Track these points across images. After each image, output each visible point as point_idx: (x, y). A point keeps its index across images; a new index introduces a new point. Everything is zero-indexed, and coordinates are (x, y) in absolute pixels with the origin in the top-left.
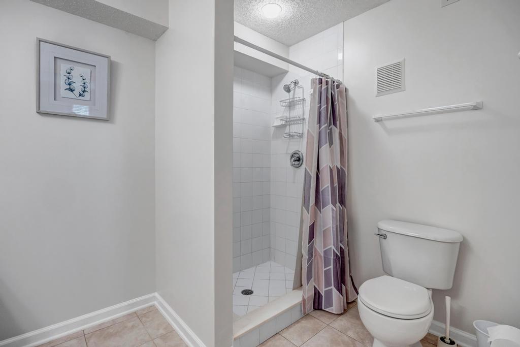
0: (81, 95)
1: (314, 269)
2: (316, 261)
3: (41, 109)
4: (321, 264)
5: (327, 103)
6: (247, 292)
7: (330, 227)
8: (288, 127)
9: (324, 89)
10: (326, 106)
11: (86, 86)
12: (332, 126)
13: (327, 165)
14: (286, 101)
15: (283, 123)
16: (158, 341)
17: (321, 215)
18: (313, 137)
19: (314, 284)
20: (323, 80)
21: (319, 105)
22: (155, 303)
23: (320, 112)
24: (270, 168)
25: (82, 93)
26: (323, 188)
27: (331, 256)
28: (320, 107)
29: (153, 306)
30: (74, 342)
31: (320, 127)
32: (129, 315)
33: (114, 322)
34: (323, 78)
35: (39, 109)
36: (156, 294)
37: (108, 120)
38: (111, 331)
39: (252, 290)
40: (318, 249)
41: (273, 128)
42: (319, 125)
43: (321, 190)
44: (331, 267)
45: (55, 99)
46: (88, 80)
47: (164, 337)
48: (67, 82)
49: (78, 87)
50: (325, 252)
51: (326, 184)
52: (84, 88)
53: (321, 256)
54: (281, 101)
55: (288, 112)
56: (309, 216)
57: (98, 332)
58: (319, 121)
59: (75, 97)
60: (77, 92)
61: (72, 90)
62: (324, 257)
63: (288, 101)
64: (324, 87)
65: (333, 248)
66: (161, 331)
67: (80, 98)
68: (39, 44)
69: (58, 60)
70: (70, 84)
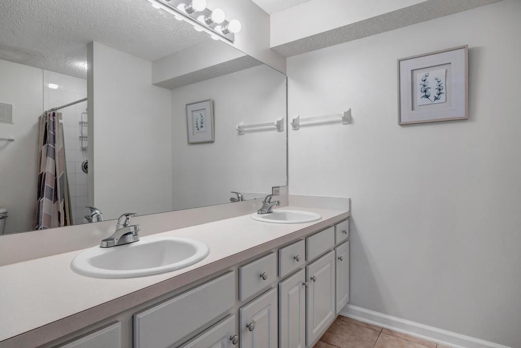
0: (436, 98)
3: (402, 121)
11: (441, 88)
25: (437, 96)
35: (400, 121)
37: (467, 119)
45: (412, 110)
46: (443, 81)
48: (423, 90)
49: (433, 93)
52: (440, 90)
59: (430, 102)
60: (432, 98)
61: (427, 97)
67: (436, 101)
68: (399, 63)
69: (415, 71)
70: (425, 91)
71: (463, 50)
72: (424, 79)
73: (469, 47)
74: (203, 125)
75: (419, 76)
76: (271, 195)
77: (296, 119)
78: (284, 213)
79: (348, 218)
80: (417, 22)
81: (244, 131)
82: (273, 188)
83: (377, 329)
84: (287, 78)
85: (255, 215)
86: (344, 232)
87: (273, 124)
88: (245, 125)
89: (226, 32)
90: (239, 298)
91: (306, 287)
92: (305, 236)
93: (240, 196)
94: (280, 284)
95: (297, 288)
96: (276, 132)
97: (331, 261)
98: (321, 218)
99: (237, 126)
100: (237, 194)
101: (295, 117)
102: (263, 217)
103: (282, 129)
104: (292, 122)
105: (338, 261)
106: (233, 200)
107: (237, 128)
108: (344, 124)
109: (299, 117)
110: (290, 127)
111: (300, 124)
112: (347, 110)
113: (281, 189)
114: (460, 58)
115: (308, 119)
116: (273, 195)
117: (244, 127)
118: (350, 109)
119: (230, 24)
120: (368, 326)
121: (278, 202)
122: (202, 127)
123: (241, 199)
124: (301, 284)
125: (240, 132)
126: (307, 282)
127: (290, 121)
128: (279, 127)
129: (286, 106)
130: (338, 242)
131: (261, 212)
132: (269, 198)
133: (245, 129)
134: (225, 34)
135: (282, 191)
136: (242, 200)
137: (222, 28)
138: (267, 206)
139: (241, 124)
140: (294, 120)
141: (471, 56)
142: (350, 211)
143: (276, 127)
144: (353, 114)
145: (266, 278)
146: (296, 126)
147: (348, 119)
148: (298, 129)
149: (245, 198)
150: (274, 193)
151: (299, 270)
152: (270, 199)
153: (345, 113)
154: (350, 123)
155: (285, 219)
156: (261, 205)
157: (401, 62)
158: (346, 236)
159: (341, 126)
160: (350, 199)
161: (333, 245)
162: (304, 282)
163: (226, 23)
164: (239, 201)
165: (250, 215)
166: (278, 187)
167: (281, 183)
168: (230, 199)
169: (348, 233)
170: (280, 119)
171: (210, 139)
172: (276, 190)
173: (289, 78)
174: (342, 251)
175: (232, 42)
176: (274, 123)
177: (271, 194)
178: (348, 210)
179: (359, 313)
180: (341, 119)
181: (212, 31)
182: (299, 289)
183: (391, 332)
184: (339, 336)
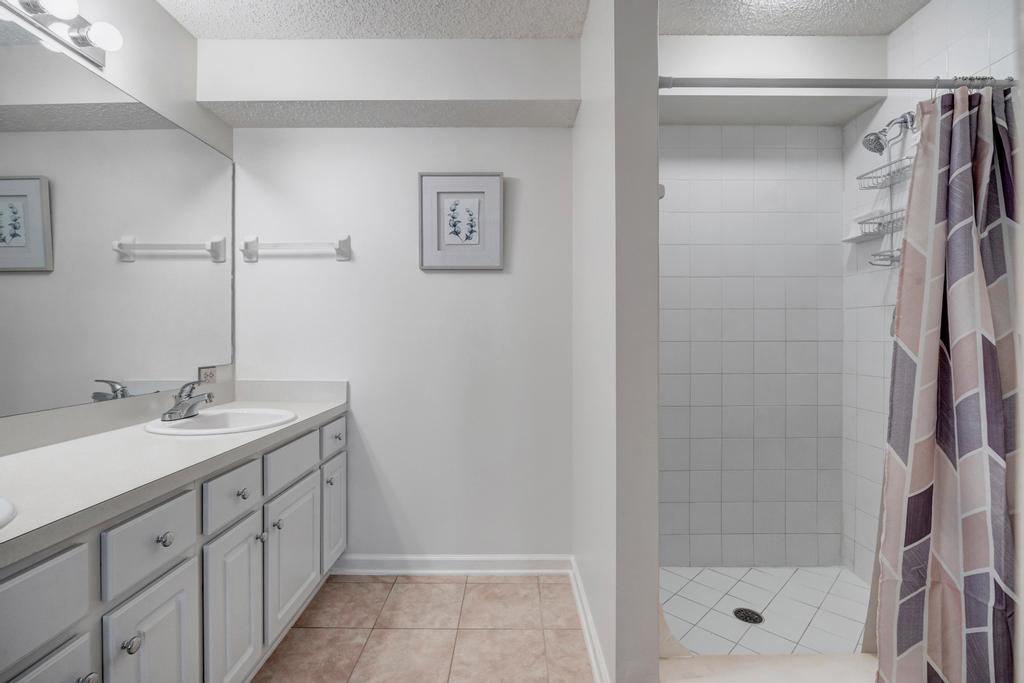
0: (468, 238)
1: (930, 618)
2: (938, 599)
3: (424, 264)
4: (957, 613)
5: (976, 158)
6: (748, 616)
7: (983, 513)
8: (887, 238)
9: (962, 121)
10: (970, 165)
12: (1003, 219)
13: (974, 334)
14: (879, 173)
15: (871, 228)
16: (550, 635)
17: (957, 474)
18: (923, 258)
19: (927, 658)
20: (958, 98)
21: (945, 168)
22: (570, 572)
23: (948, 188)
24: (842, 341)
25: (468, 234)
26: (960, 400)
27: (988, 598)
28: (949, 173)
29: (566, 576)
30: (452, 587)
31: (948, 228)
32: (528, 577)
33: (506, 579)
34: (957, 93)
35: (422, 264)
36: (572, 558)
37: (501, 270)
38: (497, 591)
39: (763, 615)
40: (945, 567)
41: (849, 246)
42: (943, 224)
43: (955, 404)
44: (989, 629)
45: (439, 249)
46: (475, 215)
47: (561, 633)
48: (452, 223)
49: (464, 229)
50: (969, 581)
51: (971, 387)
53: (955, 590)
54: (859, 178)
55: (888, 199)
56: (908, 469)
57: (481, 586)
58: (946, 212)
59: (460, 242)
60: (463, 235)
61: (457, 233)
62: (966, 595)
63: (885, 171)
64: (961, 113)
65: (994, 575)
66: (561, 623)
67: (468, 242)
68: (422, 180)
69: (442, 196)
70: (455, 226)
71: (497, 178)
72: (453, 207)
73: (505, 175)
74: (17, 232)
75: (447, 203)
76: (193, 383)
77: (252, 243)
78: (223, 416)
79: (344, 414)
80: (445, 126)
81: (134, 256)
82: (200, 369)
83: (388, 580)
84: (234, 165)
85: (156, 425)
86: (338, 437)
87: (202, 247)
88: (137, 242)
89: (83, 41)
90: (101, 594)
91: (263, 542)
92: (261, 454)
93: (118, 387)
94: (205, 547)
95: (245, 547)
96: (209, 263)
97: (314, 488)
98: (296, 418)
99: (116, 244)
100: (112, 383)
101: (250, 238)
102: (173, 427)
103: (222, 259)
104: (243, 248)
105: (327, 487)
106: (99, 397)
107: (117, 248)
108: (340, 261)
109: (257, 239)
110: (239, 256)
111: (260, 252)
112: (345, 238)
113: (218, 371)
114: (493, 187)
115: (276, 246)
116: (199, 382)
117: (134, 246)
118: (349, 237)
119: (92, 28)
120: (375, 579)
121: (209, 396)
122: (14, 235)
123: (120, 393)
124: (252, 539)
125: (124, 255)
126: (265, 534)
127: (240, 245)
128: (216, 253)
129: (231, 217)
130: (327, 454)
131: (170, 416)
132: (188, 389)
133: (137, 252)
134: (79, 44)
135: (221, 376)
136: (123, 396)
137: (70, 31)
138: (184, 405)
139: (127, 239)
140: (246, 245)
141: (507, 188)
142: (348, 402)
143: (208, 253)
144: (354, 246)
145: (171, 543)
146: (251, 254)
147: (345, 252)
148: (257, 261)
149: (130, 391)
150: (203, 379)
151: (251, 513)
152: (191, 392)
153: (340, 242)
154: (349, 260)
155: (225, 426)
156: (171, 404)
157: (424, 178)
158: (340, 444)
159: (334, 262)
160: (348, 383)
161: (316, 461)
162: (260, 532)
163: (80, 23)
164: (115, 397)
165: (142, 425)
166: (213, 367)
167: (219, 358)
168: (91, 395)
169: (343, 438)
170: (217, 239)
171: (40, 264)
172: (206, 373)
173: (237, 168)
174: (335, 469)
175: (98, 66)
176: (204, 245)
177: (196, 379)
178: (345, 401)
179: (362, 564)
180: (334, 252)
181: (40, 29)
182: (249, 548)
183: (408, 578)
184: (328, 609)
